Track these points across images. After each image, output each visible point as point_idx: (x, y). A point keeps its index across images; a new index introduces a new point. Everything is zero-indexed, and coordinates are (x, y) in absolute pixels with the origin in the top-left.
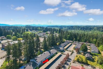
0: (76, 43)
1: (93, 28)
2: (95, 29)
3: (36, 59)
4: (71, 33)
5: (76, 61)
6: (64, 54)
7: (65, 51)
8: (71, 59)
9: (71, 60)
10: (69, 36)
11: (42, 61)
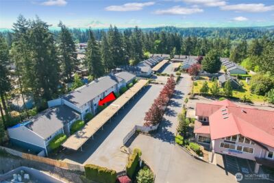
0: (179, 58)
1: (211, 32)
2: (214, 35)
3: (71, 97)
4: (164, 34)
5: (197, 94)
6: (157, 83)
7: (156, 78)
8: (180, 93)
9: (183, 94)
10: (159, 42)
11: (91, 101)
